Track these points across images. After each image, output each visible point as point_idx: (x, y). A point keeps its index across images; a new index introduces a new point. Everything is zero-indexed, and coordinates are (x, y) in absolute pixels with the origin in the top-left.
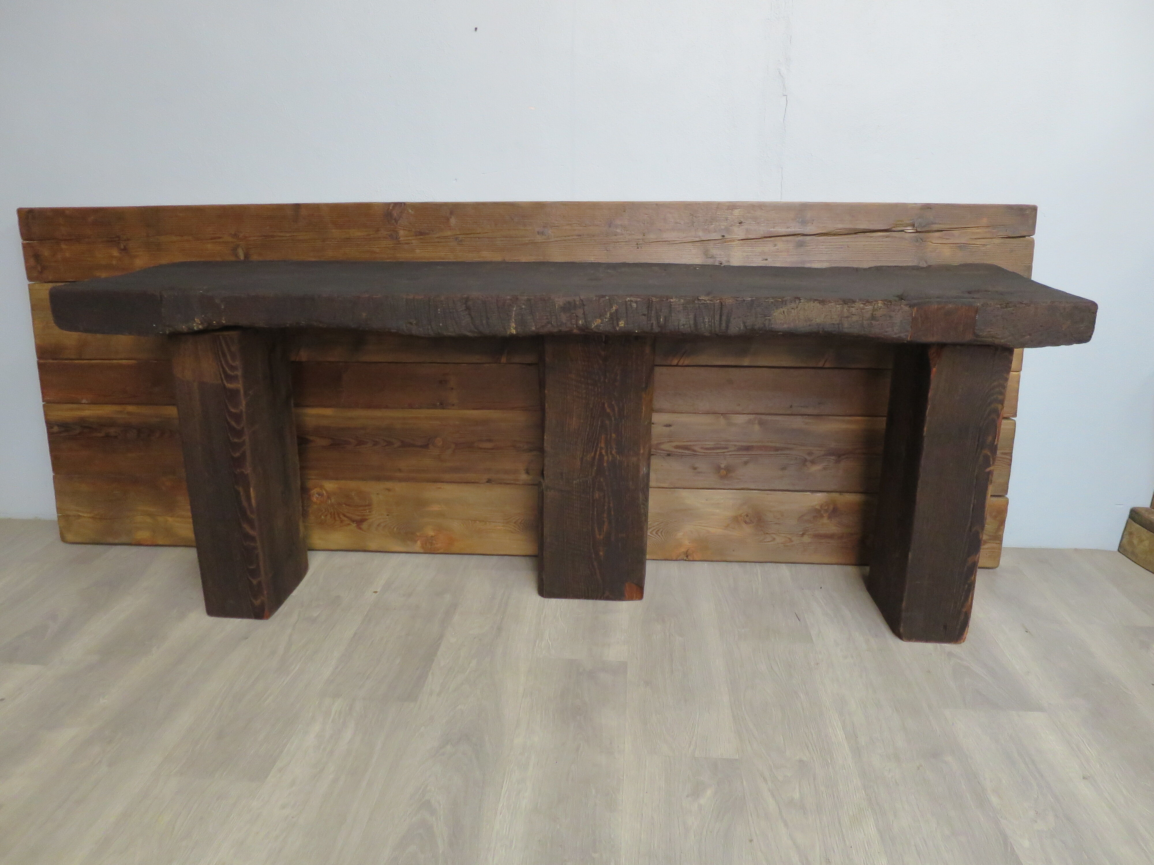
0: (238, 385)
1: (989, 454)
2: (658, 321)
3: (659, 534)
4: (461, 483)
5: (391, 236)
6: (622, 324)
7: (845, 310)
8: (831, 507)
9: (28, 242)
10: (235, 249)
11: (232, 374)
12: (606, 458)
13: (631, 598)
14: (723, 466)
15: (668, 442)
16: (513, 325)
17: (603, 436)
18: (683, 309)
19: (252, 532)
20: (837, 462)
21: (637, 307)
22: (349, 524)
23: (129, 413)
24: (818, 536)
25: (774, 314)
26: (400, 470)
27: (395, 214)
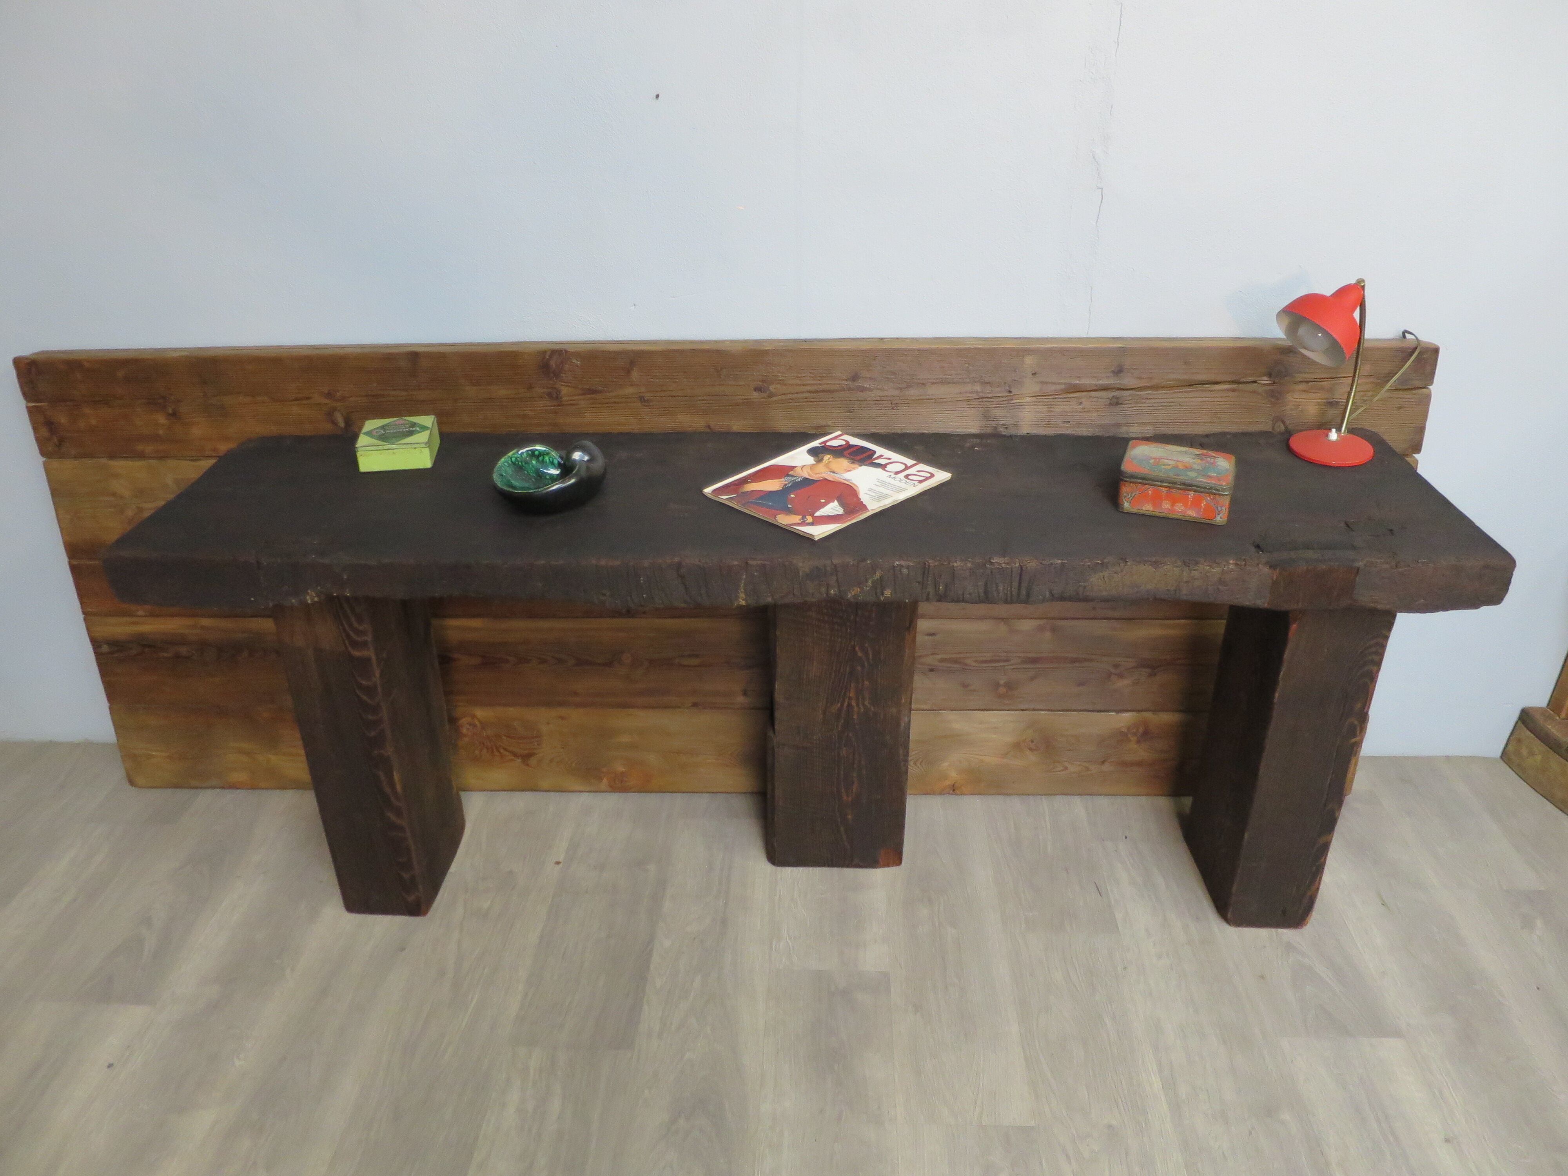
0: (370, 653)
1: (1356, 722)
2: (936, 588)
3: (918, 765)
4: (657, 707)
5: (550, 395)
6: (888, 593)
7: (1185, 574)
8: (1141, 730)
9: (34, 404)
10: (330, 414)
11: (359, 639)
12: (856, 709)
13: (887, 865)
14: (1002, 682)
15: (932, 654)
16: (742, 595)
17: (852, 685)
18: (970, 575)
19: (399, 822)
20: (1152, 675)
21: (909, 573)
22: (512, 760)
23: (203, 627)
24: (1124, 764)
25: (1091, 580)
26: (576, 694)
27: (553, 363)
